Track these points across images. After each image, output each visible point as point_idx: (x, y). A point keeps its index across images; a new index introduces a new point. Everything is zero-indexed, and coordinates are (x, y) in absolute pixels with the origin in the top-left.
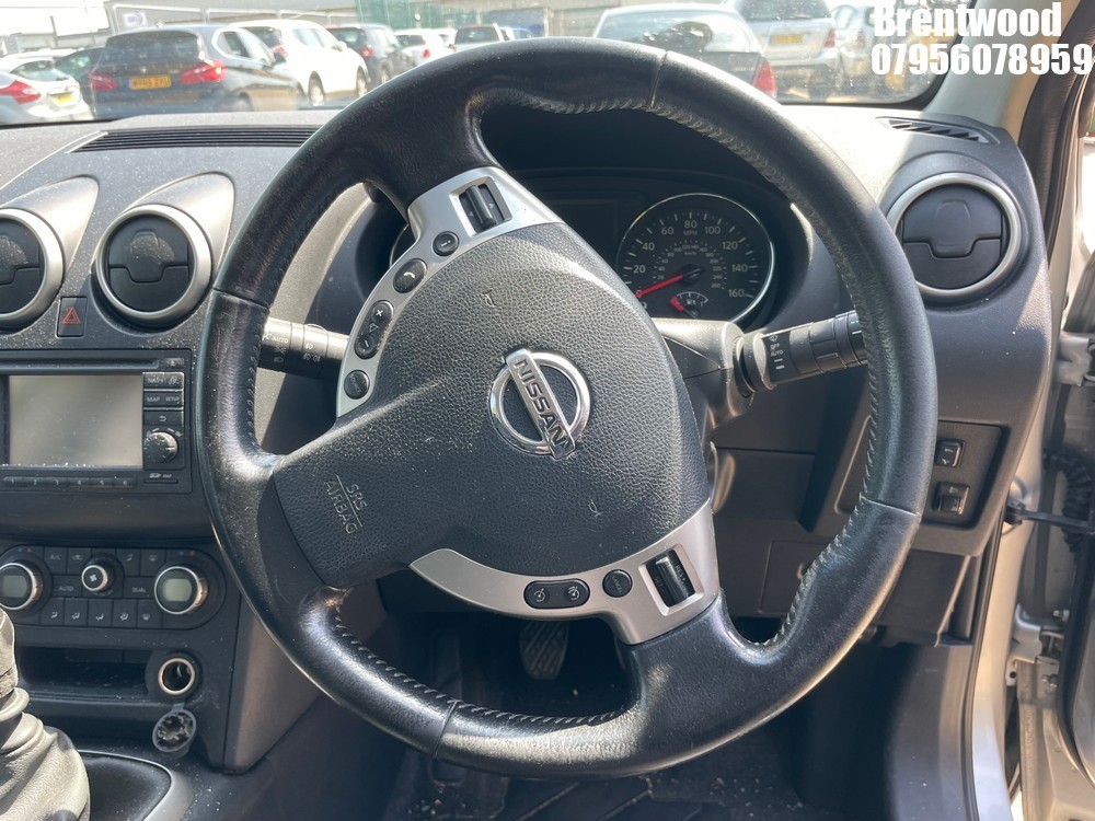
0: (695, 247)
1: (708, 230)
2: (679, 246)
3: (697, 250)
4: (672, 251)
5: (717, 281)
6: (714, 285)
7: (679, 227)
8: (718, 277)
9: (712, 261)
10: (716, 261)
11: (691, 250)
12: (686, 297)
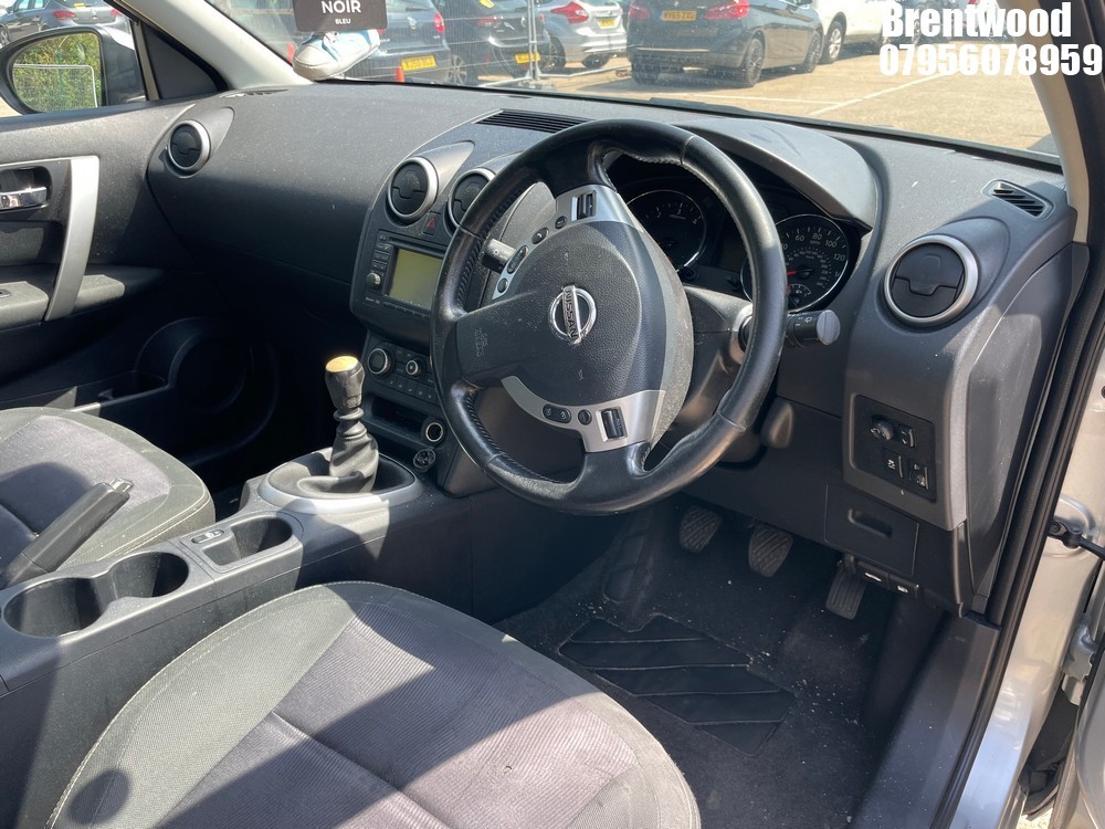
0: (815, 253)
1: (828, 243)
2: (804, 251)
3: (815, 256)
4: (797, 252)
5: (822, 281)
6: (819, 284)
7: (809, 237)
8: (824, 278)
9: (823, 266)
10: (826, 267)
11: (811, 255)
12: (796, 287)
